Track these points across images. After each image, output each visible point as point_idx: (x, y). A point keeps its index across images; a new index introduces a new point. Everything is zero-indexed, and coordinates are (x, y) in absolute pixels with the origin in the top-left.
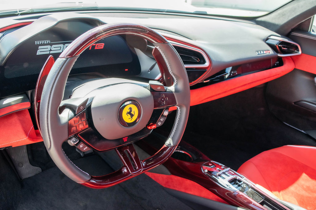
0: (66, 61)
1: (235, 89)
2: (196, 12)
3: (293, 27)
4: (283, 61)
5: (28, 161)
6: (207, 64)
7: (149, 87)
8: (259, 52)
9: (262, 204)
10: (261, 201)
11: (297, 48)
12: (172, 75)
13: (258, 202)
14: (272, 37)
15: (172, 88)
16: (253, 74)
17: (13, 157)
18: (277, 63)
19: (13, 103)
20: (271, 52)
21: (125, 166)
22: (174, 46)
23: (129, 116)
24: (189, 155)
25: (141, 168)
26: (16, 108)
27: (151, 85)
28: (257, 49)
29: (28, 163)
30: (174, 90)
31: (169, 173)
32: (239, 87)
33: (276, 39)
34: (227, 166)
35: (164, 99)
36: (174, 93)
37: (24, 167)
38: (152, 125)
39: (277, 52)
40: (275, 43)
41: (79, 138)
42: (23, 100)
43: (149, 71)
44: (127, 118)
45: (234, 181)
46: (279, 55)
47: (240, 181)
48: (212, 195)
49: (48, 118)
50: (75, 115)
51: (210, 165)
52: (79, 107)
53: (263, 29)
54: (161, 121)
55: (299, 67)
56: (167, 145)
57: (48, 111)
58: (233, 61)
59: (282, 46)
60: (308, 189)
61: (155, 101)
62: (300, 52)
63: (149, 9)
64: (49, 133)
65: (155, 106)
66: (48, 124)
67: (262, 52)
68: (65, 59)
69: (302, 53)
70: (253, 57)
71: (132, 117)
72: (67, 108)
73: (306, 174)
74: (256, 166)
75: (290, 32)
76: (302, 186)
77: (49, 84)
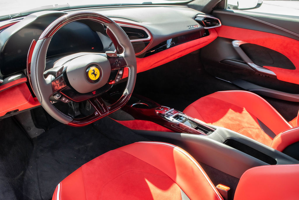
0: (43, 41)
1: (174, 54)
2: (144, 3)
3: (213, 7)
4: (209, 32)
5: (34, 125)
6: (149, 38)
7: (106, 56)
8: (190, 27)
9: (196, 128)
10: (195, 127)
11: (218, 22)
12: (121, 45)
13: (193, 128)
14: (199, 15)
15: (122, 55)
16: (187, 43)
17: (23, 124)
18: (204, 34)
19: (15, 79)
20: (199, 26)
21: (97, 111)
22: (121, 27)
23: (94, 75)
24: (146, 105)
25: (108, 111)
26: (17, 83)
27: (107, 54)
28: (188, 25)
29: (34, 127)
30: (124, 56)
31: (134, 119)
32: (177, 53)
33: (202, 16)
34: (171, 108)
35: (118, 62)
36: (124, 58)
37: (31, 130)
38: (112, 81)
39: (204, 26)
40: (201, 19)
41: (61, 94)
42: (22, 77)
43: (109, 47)
44: (92, 77)
45: (177, 117)
46: (205, 28)
47: (181, 116)
48: (163, 129)
49: (37, 81)
50: (56, 78)
51: (160, 108)
52: (58, 72)
53: (193, 10)
54: (118, 79)
55: (220, 36)
56: (124, 94)
57: (36, 76)
58: (170, 35)
59: (207, 21)
60: (232, 119)
61: (111, 65)
62: (221, 24)
63: (108, 4)
64: (39, 91)
65: (112, 68)
66: (37, 85)
67: (192, 27)
68: (42, 40)
69: (222, 25)
70: (185, 31)
71: (95, 76)
72: (50, 74)
73: (232, 109)
74: (195, 107)
75: (212, 11)
76: (228, 118)
77: (35, 58)
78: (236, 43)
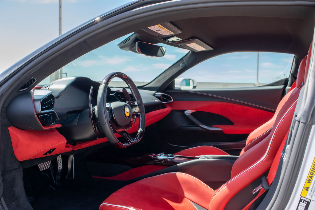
3: (165, 88)
4: (166, 106)
8: (154, 100)
11: (170, 98)
12: (135, 98)
14: (156, 94)
18: (162, 107)
20: (159, 100)
27: (128, 102)
30: (137, 105)
33: (159, 94)
46: (163, 102)
54: (134, 121)
55: (174, 109)
56: (139, 132)
59: (164, 97)
69: (173, 101)
75: (164, 91)
78: (188, 112)
